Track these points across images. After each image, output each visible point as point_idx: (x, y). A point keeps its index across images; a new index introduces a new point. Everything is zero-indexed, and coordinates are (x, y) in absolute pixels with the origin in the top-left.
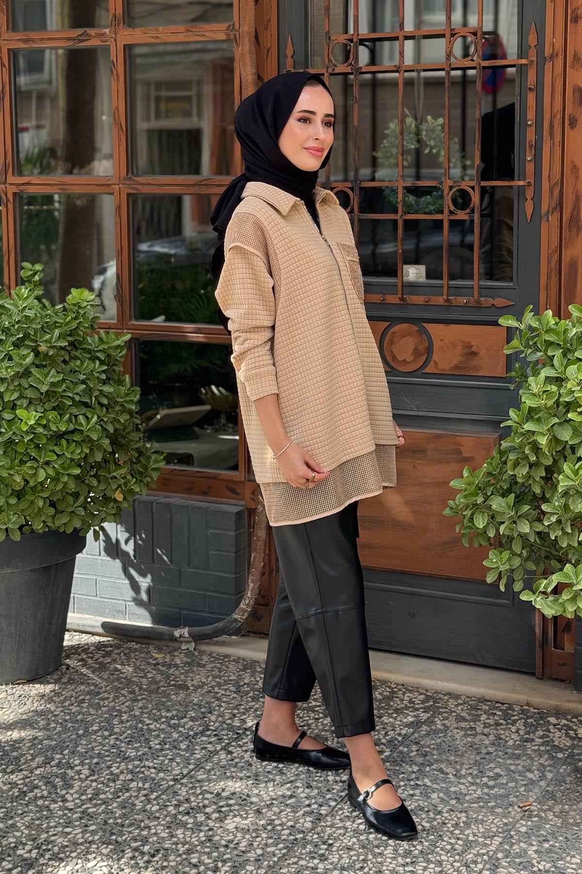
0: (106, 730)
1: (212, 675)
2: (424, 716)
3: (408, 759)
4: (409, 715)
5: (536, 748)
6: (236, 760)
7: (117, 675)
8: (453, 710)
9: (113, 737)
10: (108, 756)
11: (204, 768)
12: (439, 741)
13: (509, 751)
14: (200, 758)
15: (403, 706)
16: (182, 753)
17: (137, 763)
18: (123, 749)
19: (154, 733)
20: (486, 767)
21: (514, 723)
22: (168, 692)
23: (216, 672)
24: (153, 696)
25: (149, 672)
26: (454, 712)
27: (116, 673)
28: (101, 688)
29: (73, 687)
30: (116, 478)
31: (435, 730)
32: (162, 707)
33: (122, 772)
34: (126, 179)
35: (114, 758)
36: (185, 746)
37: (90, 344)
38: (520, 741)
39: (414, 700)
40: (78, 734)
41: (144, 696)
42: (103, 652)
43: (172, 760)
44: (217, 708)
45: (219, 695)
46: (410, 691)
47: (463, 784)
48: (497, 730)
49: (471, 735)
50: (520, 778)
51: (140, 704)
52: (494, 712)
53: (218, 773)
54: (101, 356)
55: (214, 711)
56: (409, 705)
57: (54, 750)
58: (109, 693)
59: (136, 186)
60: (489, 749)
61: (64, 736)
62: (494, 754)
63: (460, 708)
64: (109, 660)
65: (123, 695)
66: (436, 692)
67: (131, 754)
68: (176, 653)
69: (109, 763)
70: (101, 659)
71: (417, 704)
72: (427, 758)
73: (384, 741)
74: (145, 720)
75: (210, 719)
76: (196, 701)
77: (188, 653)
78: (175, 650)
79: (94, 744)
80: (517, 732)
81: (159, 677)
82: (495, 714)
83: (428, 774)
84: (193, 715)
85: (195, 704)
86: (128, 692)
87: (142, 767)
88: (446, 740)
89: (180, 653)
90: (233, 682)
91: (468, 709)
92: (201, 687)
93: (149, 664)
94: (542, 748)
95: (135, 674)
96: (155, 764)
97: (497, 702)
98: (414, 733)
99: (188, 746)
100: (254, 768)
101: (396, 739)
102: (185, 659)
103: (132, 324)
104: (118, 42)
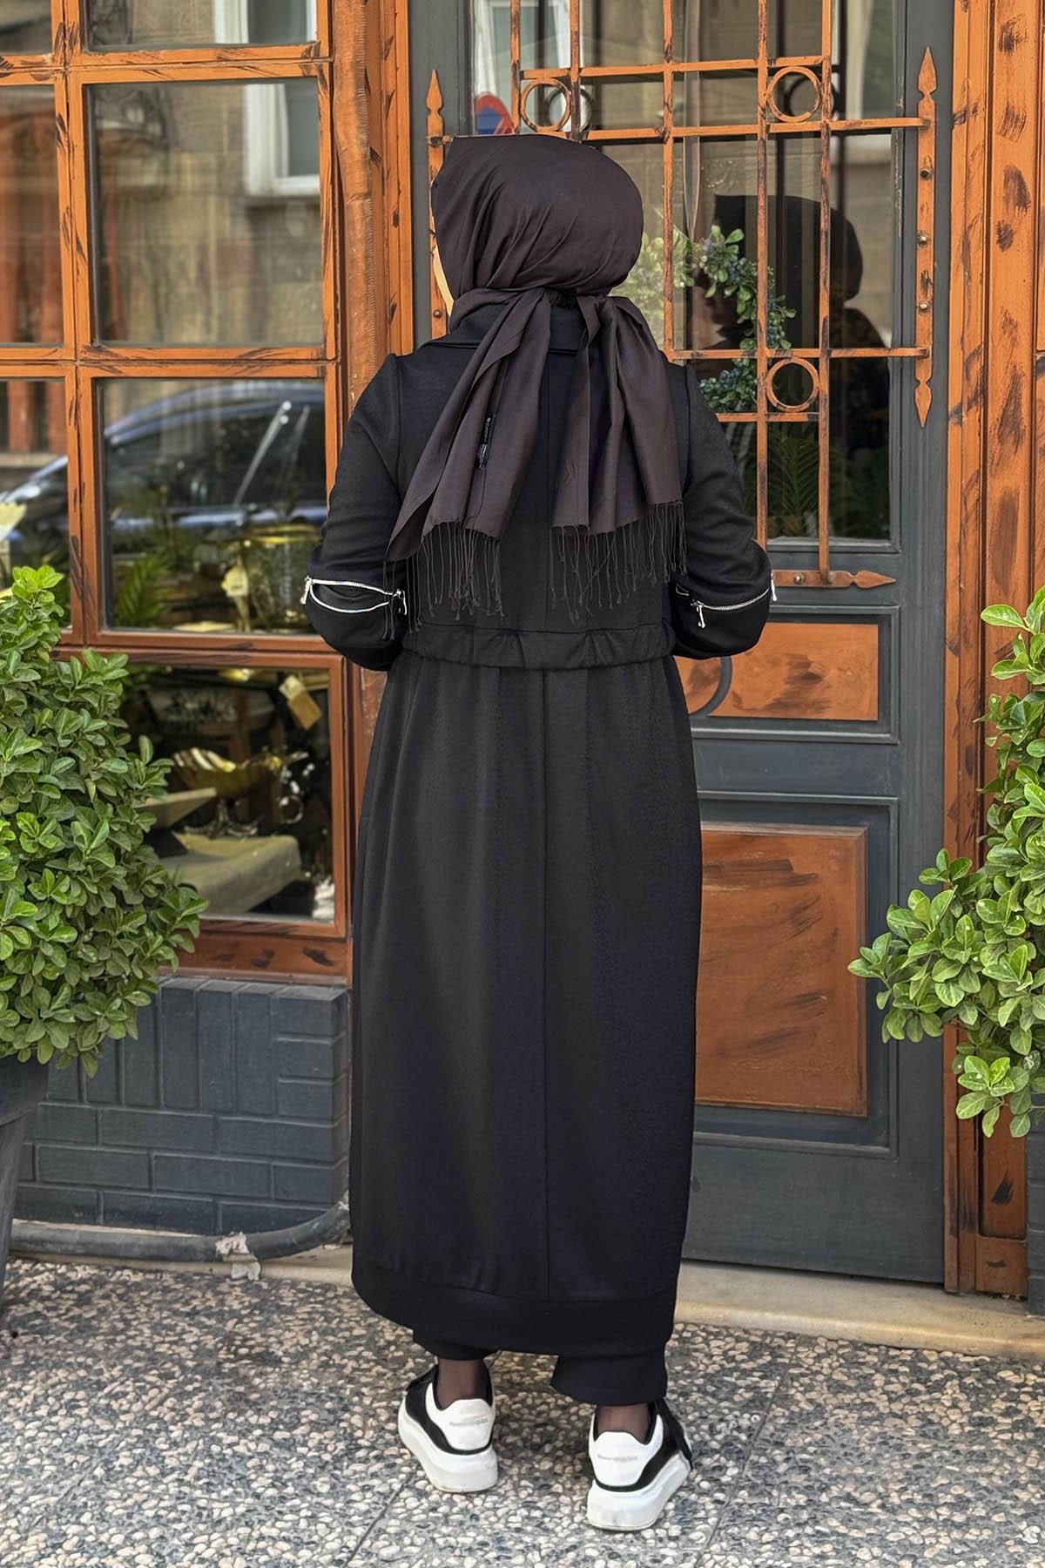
0: (149, 1463)
1: (315, 1329)
2: (770, 1386)
3: (777, 1481)
4: (735, 1388)
5: (1007, 1437)
6: (441, 1510)
7: (122, 1341)
8: (814, 1368)
9: (170, 1478)
10: (180, 1520)
11: (385, 1532)
12: (820, 1436)
13: (961, 1447)
14: (368, 1511)
15: (717, 1367)
16: (329, 1502)
17: (244, 1531)
18: (202, 1503)
19: (250, 1464)
20: (933, 1485)
21: (940, 1387)
22: (242, 1371)
23: (320, 1322)
24: (214, 1381)
25: (184, 1332)
26: (818, 1373)
27: (119, 1338)
28: (101, 1372)
29: (42, 1374)
31: (801, 1414)
32: (243, 1406)
33: (223, 1555)
35: (191, 1524)
36: (325, 1489)
38: (970, 1424)
39: (731, 1353)
40: (94, 1477)
41: (197, 1385)
42: (75, 1296)
43: (313, 1518)
44: (356, 1399)
45: (347, 1371)
46: (716, 1335)
47: (907, 1524)
48: (917, 1405)
49: (872, 1419)
50: (1008, 1502)
51: (197, 1404)
52: (893, 1367)
53: (419, 1541)
54: (92, 699)
55: (354, 1405)
56: (727, 1366)
57: (59, 1517)
58: (122, 1383)
60: (920, 1445)
61: (67, 1483)
62: (936, 1455)
63: (826, 1363)
64: (93, 1313)
65: (154, 1386)
66: (766, 1334)
67: (225, 1513)
68: (224, 1287)
69: (186, 1536)
70: (76, 1311)
71: (743, 1361)
72: (812, 1473)
73: (714, 1445)
74: (221, 1435)
75: (351, 1425)
76: (306, 1386)
77: (248, 1286)
78: (220, 1279)
79: (137, 1497)
80: (954, 1406)
81: (210, 1342)
82: (895, 1372)
83: (828, 1508)
84: (314, 1417)
85: (308, 1394)
86: (160, 1376)
87: (258, 1540)
88: (831, 1433)
89: (233, 1286)
90: (363, 1342)
91: (841, 1365)
92: (302, 1354)
93: (176, 1313)
94: (1019, 1437)
95: (157, 1339)
96: (281, 1530)
97: (889, 1347)
98: (764, 1422)
99: (333, 1487)
100: (482, 1522)
101: (737, 1439)
102: (247, 1299)
103: (104, 636)
104: (71, 79)
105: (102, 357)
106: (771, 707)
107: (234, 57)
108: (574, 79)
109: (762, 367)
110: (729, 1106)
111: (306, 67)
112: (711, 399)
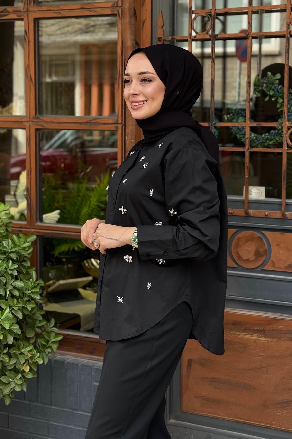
30: (23, 354)
34: (34, 118)
37: (5, 247)
54: (14, 256)
59: (42, 123)
103: (38, 226)
104: (30, 16)
105: (39, 121)
106: (287, 267)
107: (86, 7)
108: (213, 14)
109: (285, 130)
110: (267, 427)
111: (113, 10)
112: (266, 142)
